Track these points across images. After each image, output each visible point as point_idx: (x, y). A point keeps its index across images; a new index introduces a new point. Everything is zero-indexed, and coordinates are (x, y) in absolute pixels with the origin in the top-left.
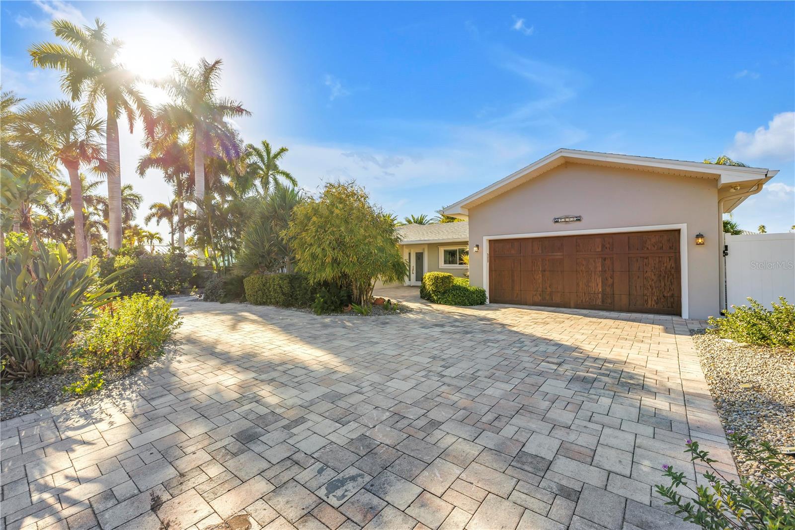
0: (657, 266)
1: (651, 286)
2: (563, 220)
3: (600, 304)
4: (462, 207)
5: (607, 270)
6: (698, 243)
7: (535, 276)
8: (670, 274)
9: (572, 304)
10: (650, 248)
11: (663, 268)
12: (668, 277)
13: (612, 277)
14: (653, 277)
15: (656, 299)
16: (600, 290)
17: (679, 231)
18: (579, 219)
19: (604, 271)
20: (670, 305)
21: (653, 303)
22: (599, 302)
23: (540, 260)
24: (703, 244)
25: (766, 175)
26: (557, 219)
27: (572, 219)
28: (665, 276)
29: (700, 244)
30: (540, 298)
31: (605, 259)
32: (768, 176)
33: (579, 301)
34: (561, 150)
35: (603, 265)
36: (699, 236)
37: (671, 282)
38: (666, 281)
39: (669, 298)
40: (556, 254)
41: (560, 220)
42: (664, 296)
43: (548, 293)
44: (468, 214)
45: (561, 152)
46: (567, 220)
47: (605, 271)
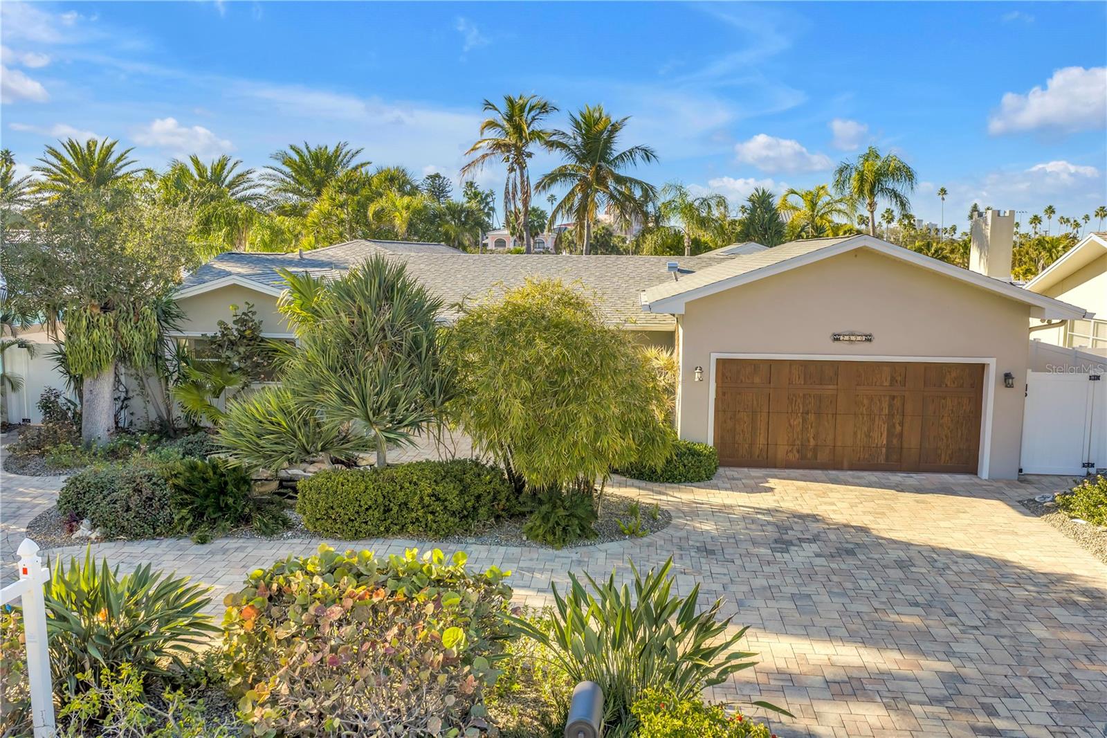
0: (955, 409)
1: (946, 436)
2: (847, 338)
3: (882, 463)
5: (896, 413)
6: (1007, 385)
7: (792, 421)
8: (968, 420)
9: (846, 464)
10: (949, 385)
11: (961, 412)
12: (966, 425)
13: (902, 424)
14: (950, 424)
15: (950, 453)
16: (885, 442)
17: (983, 366)
18: (869, 339)
20: (965, 460)
21: (947, 458)
22: (882, 460)
23: (801, 395)
24: (1012, 387)
26: (838, 335)
27: (859, 338)
28: (963, 423)
30: (797, 455)
31: (893, 398)
33: (854, 459)
35: (891, 406)
36: (1008, 376)
37: (969, 431)
38: (964, 429)
39: (964, 451)
40: (826, 387)
41: (842, 338)
42: (960, 449)
43: (810, 447)
46: (853, 338)
47: (893, 415)
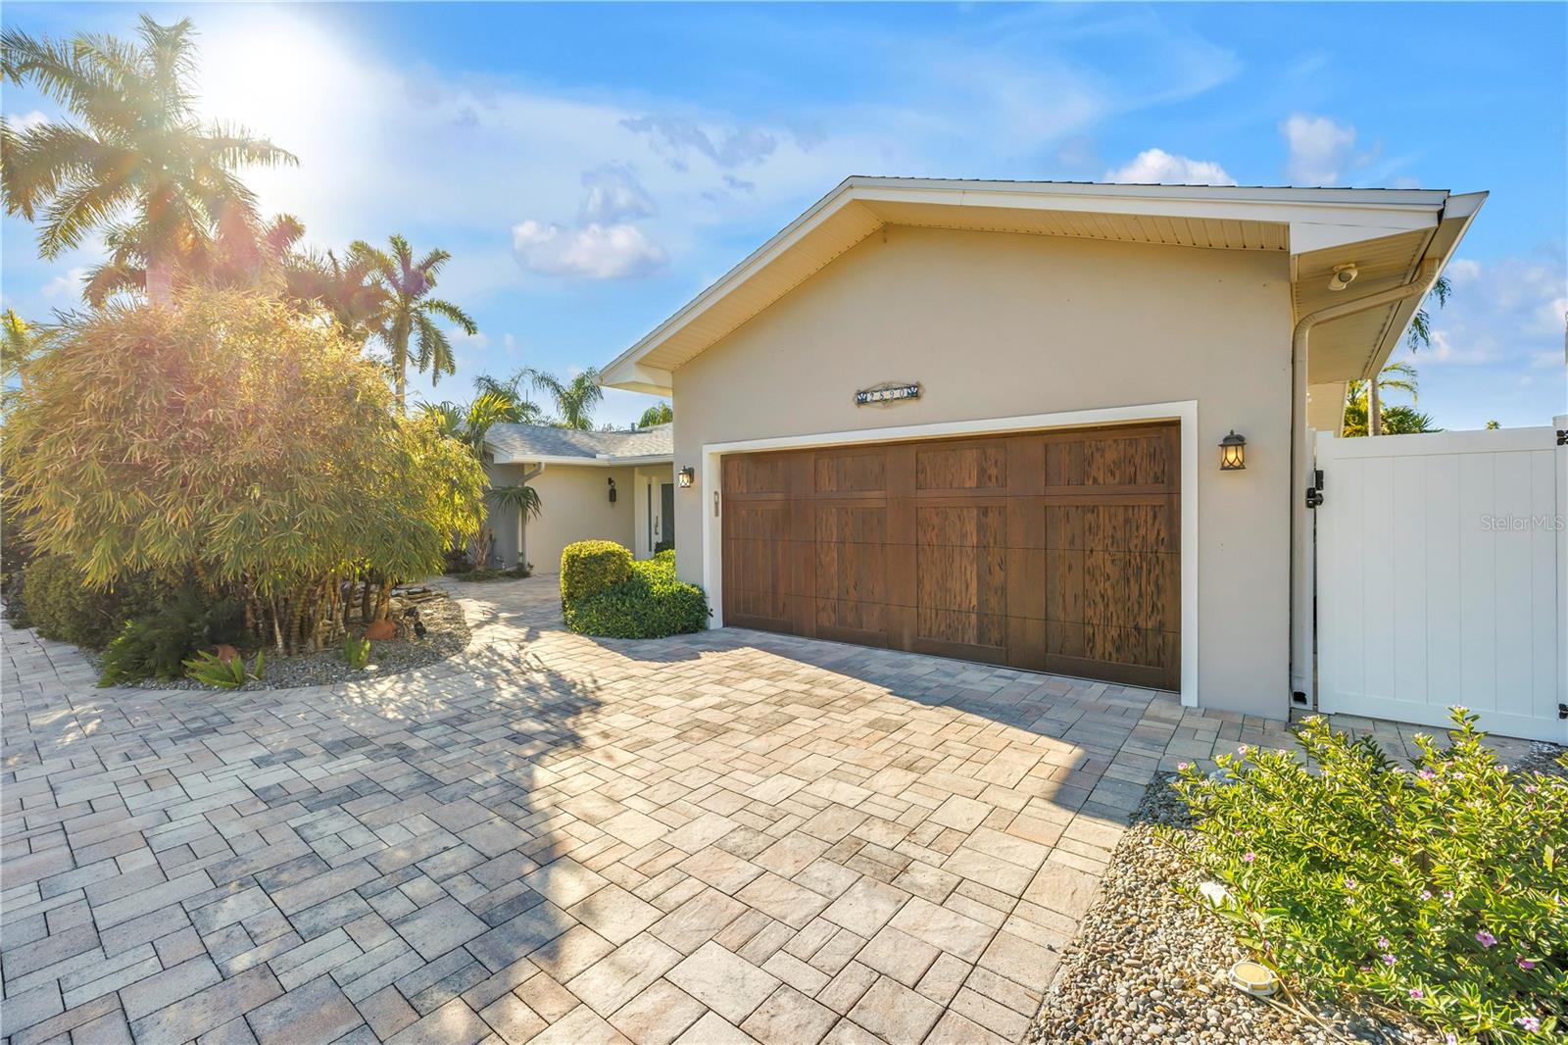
0: (1119, 535)
1: (1103, 597)
2: (877, 396)
3: (973, 643)
4: (639, 363)
5: (992, 544)
6: (1227, 464)
7: (823, 557)
8: (1154, 560)
9: (907, 641)
10: (1101, 480)
11: (1135, 541)
12: (1149, 572)
13: (1002, 565)
14: (1109, 569)
15: (1116, 636)
16: (974, 602)
17: (1174, 425)
18: (915, 394)
19: (983, 547)
20: (1152, 656)
21: (1109, 647)
22: (971, 637)
23: (833, 510)
24: (1241, 467)
25: (1440, 214)
26: (864, 393)
27: (897, 394)
28: (1141, 567)
29: (1231, 467)
31: (986, 512)
32: (1448, 215)
33: (922, 633)
34: (852, 182)
35: (981, 528)
36: (1235, 440)
37: (1157, 586)
38: (1144, 583)
39: (1149, 632)
40: (869, 495)
41: (869, 397)
42: (1137, 628)
43: (851, 604)
44: (671, 386)
45: (851, 187)
46: (887, 395)
47: (986, 547)
